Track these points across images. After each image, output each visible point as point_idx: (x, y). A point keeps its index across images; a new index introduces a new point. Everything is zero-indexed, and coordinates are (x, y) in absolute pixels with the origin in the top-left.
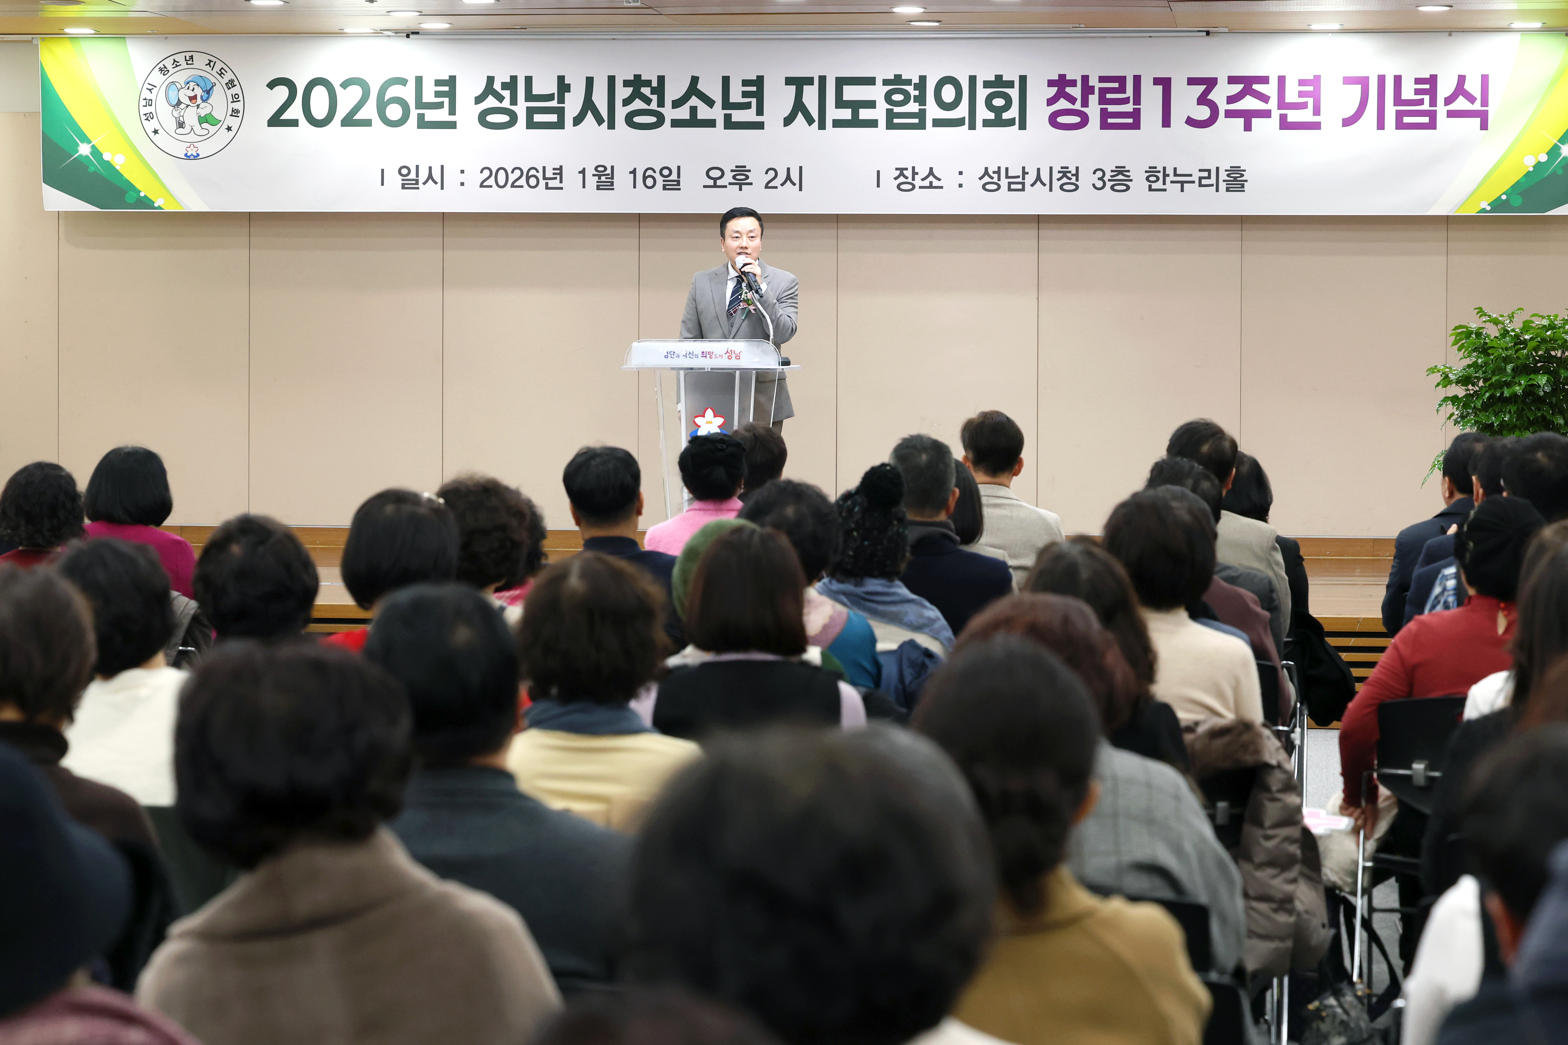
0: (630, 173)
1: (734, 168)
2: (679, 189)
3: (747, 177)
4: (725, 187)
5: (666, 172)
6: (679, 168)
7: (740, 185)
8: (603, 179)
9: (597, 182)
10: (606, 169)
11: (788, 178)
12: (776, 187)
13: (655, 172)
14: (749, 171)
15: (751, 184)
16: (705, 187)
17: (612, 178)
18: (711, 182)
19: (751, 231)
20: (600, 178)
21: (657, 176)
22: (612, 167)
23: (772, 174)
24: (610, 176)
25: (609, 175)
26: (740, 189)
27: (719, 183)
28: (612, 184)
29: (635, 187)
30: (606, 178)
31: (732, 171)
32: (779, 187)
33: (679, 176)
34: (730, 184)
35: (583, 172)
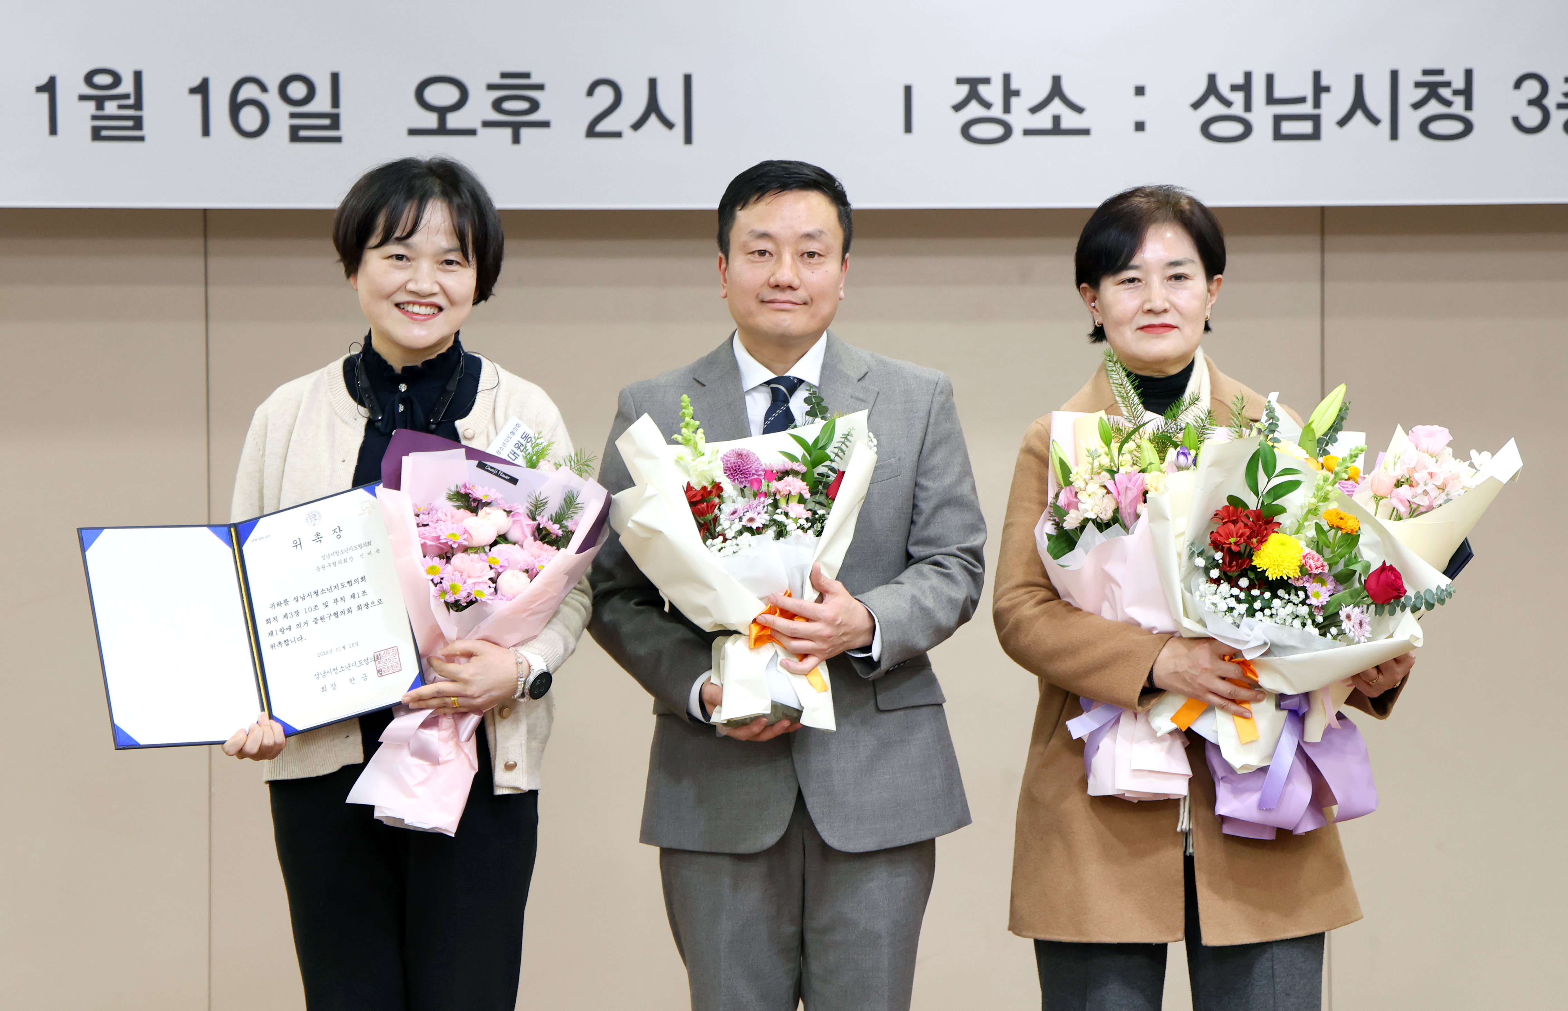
0: (193, 91)
1: (498, 80)
2: (338, 140)
3: (535, 106)
4: (472, 132)
5: (297, 90)
6: (335, 78)
7: (516, 128)
8: (111, 108)
9: (94, 118)
10: (117, 80)
11: (653, 107)
12: (618, 135)
13: (264, 89)
14: (540, 87)
15: (546, 124)
16: (413, 132)
17: (138, 105)
18: (431, 120)
19: (809, 236)
20: (100, 107)
21: (272, 100)
22: (138, 76)
23: (605, 95)
24: (131, 101)
25: (126, 96)
26: (516, 140)
27: (454, 120)
28: (138, 123)
29: (206, 132)
30: (121, 107)
31: (491, 87)
32: (628, 132)
33: (336, 102)
34: (487, 124)
35: (49, 87)
